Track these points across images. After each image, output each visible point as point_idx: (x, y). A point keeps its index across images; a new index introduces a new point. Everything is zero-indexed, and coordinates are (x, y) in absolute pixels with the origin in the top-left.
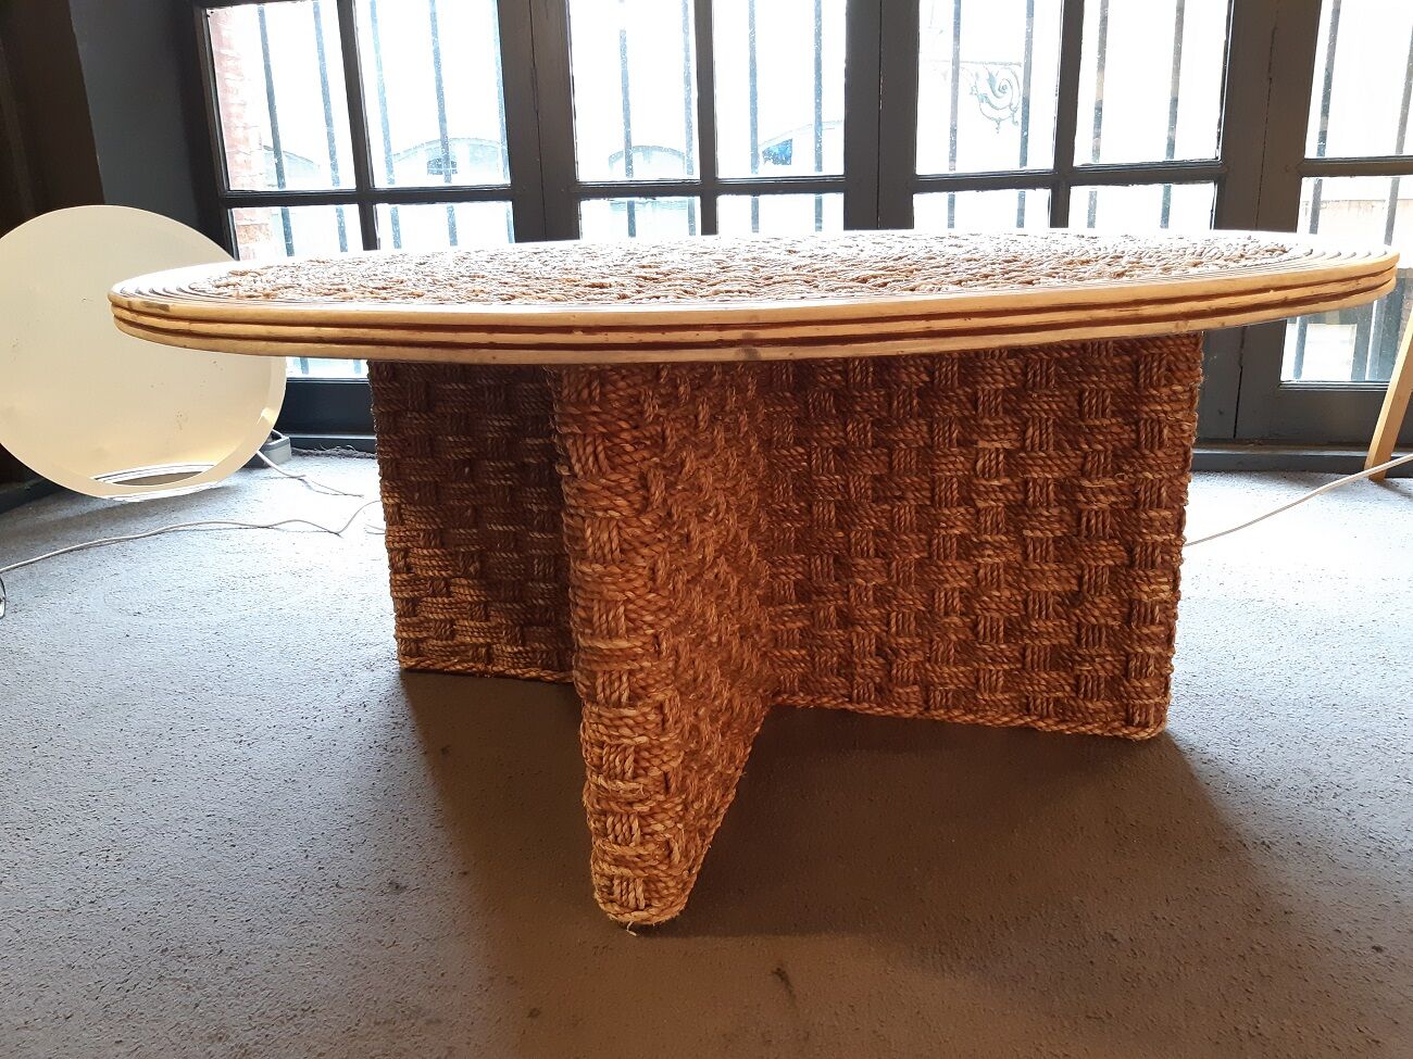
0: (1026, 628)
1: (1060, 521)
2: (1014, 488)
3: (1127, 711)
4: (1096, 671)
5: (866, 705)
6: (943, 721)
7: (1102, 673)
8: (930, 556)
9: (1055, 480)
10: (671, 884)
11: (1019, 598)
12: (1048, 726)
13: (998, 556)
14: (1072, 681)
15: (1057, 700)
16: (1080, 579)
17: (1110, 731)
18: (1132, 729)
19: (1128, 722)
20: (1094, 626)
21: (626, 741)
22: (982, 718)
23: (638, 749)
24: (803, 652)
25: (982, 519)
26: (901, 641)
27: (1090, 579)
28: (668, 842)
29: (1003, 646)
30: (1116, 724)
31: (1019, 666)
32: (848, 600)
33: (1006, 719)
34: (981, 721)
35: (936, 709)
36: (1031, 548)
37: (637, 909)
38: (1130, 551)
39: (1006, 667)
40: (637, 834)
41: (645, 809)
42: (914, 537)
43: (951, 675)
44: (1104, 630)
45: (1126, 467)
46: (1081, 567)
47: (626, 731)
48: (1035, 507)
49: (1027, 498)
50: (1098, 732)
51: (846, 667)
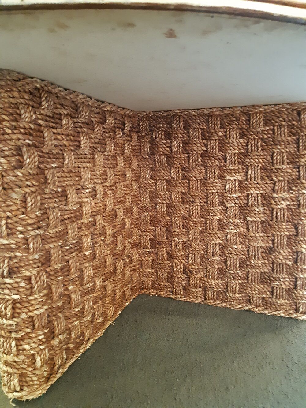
0: (248, 263)
1: (264, 213)
2: (243, 198)
3: (296, 305)
4: (281, 285)
5: (179, 296)
6: (212, 306)
7: (284, 287)
8: (206, 229)
9: (261, 194)
10: (35, 379)
11: (245, 249)
12: (259, 310)
13: (236, 229)
14: (270, 290)
15: (263, 298)
16: (273, 241)
17: (288, 315)
18: (299, 315)
19: (297, 311)
20: (280, 264)
21: (7, 297)
22: (229, 305)
23: (14, 302)
24: (153, 271)
25: (229, 212)
26: (193, 267)
27: (278, 241)
28: (33, 355)
29: (239, 272)
30: (291, 312)
31: (246, 281)
32: (171, 247)
33: (240, 306)
34: (229, 306)
35: (209, 300)
36: (250, 226)
37: (15, 391)
38: (296, 228)
39: (240, 281)
40: (14, 349)
41: (18, 336)
42: (199, 220)
43: (215, 284)
44: (285, 266)
45: (294, 188)
46: (274, 235)
47: (6, 291)
48: (252, 207)
49: (248, 202)
50: (282, 315)
51: (171, 278)
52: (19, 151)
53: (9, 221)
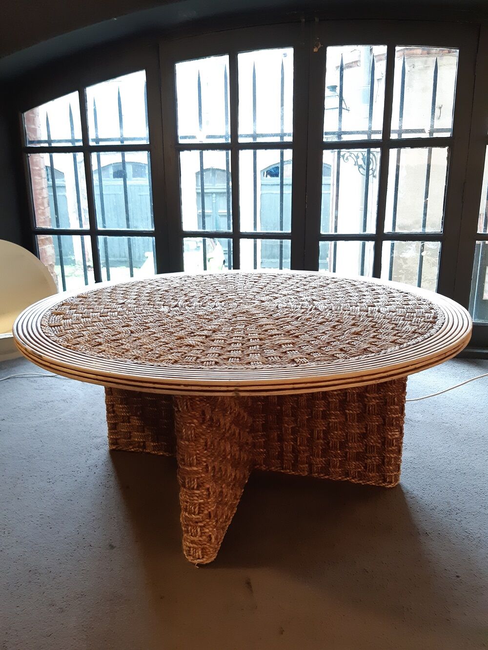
0: (347, 445)
1: (358, 407)
2: (342, 395)
3: (384, 477)
4: (373, 462)
5: (288, 471)
6: (317, 478)
7: (375, 463)
8: (312, 417)
9: (357, 393)
10: (211, 550)
11: (344, 434)
12: (356, 481)
13: (336, 419)
14: (364, 465)
15: (359, 472)
16: (366, 428)
17: (378, 484)
18: (386, 484)
19: (385, 481)
20: (372, 446)
21: (196, 501)
22: (331, 477)
23: (200, 504)
24: (265, 450)
25: (331, 405)
26: (301, 448)
27: (370, 428)
28: (210, 535)
29: (339, 452)
30: (381, 481)
31: (345, 459)
32: (282, 432)
33: (340, 478)
34: (331, 478)
35: (314, 473)
36: (348, 416)
37: (199, 559)
38: (384, 420)
39: (340, 459)
40: (199, 533)
41: (202, 524)
42: (306, 410)
43: (319, 461)
44: (375, 447)
45: (382, 390)
46: (367, 424)
47: (196, 498)
48: (349, 402)
49: (346, 399)
50: (374, 484)
51: (281, 456)
52: (203, 413)
53: (198, 456)
